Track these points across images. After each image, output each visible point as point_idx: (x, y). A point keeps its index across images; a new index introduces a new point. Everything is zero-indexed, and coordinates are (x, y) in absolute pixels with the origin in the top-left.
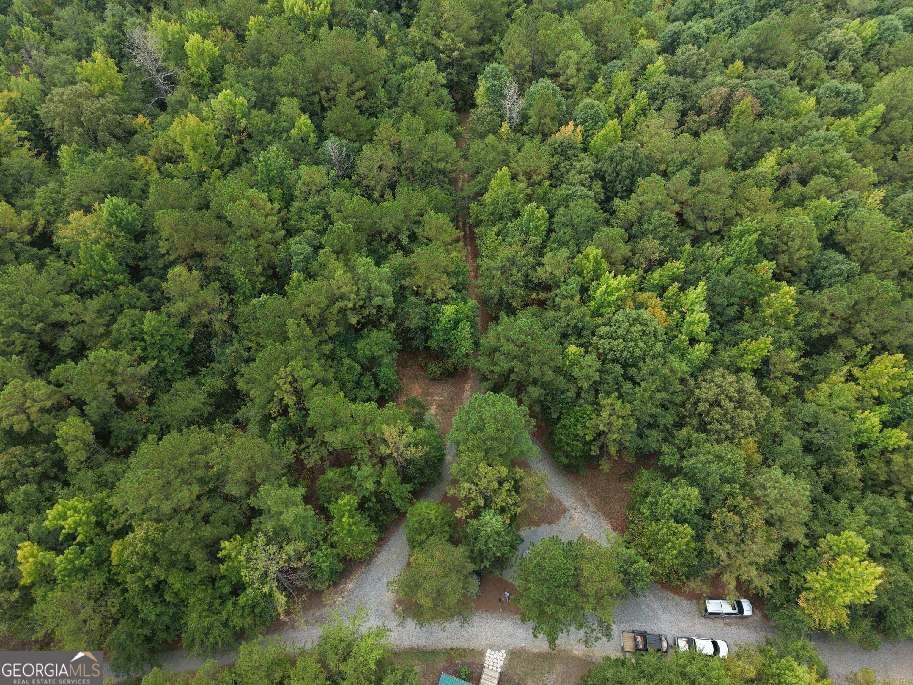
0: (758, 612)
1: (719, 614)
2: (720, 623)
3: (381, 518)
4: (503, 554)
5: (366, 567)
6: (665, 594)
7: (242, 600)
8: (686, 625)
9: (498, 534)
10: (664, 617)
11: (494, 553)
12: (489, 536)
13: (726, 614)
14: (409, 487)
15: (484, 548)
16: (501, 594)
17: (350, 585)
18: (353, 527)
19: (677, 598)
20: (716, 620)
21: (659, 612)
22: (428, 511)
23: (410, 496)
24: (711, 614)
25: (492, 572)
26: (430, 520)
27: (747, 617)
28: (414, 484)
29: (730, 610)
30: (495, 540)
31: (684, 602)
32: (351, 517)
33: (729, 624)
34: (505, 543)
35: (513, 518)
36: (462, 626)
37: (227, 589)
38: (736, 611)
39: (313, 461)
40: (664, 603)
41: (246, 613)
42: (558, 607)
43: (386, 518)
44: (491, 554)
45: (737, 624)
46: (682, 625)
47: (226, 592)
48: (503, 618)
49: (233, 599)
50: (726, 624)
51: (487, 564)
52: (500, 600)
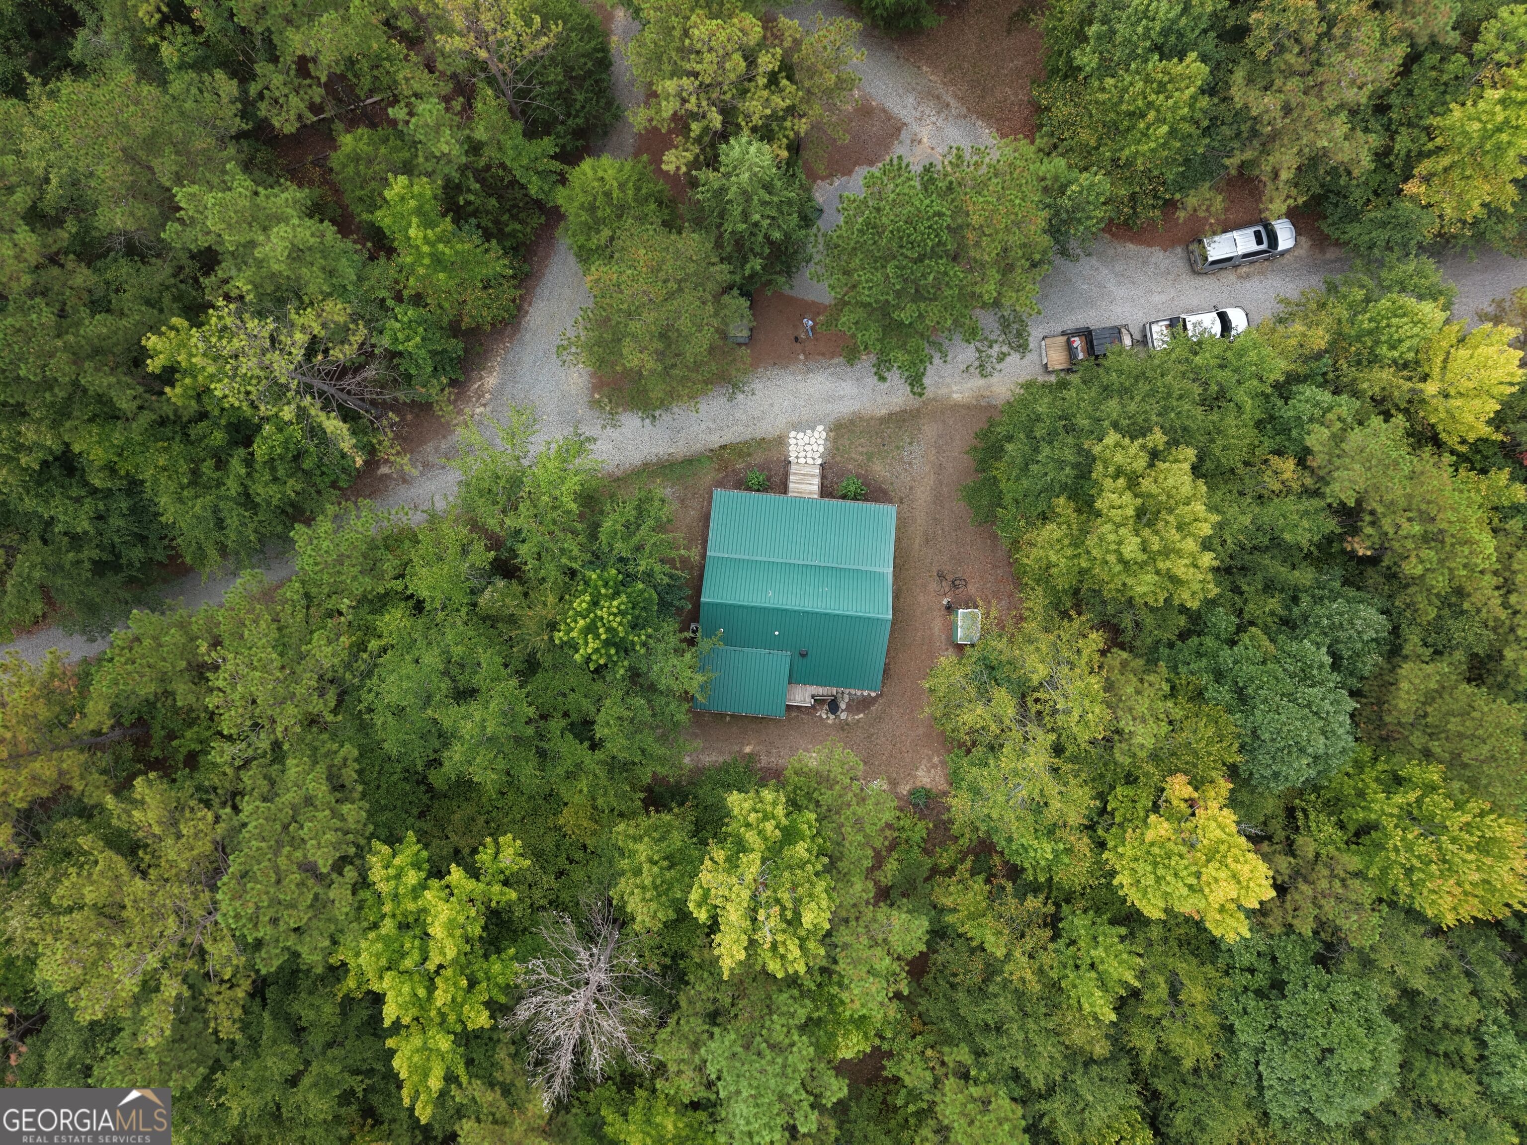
0: (1303, 239)
1: (1230, 259)
2: (1230, 277)
3: (508, 229)
4: (787, 236)
5: (511, 337)
6: (1120, 250)
7: (260, 449)
8: (1163, 298)
9: (768, 187)
10: (1120, 292)
11: (767, 237)
12: (748, 199)
13: (1245, 256)
14: (547, 144)
15: (742, 227)
16: (795, 327)
17: (491, 381)
18: (441, 246)
19: (1144, 251)
20: (1223, 274)
21: (1111, 286)
22: (600, 173)
23: (556, 165)
24: (1214, 262)
25: (769, 282)
26: (608, 194)
27: (1283, 254)
28: (558, 137)
29: (1253, 247)
30: (764, 203)
31: (1159, 256)
32: (427, 223)
33: (1248, 276)
34: (785, 209)
35: (795, 147)
36: (730, 400)
37: (219, 437)
38: (1264, 247)
39: (293, 117)
40: (1119, 268)
41: (281, 473)
42: (923, 305)
43: (518, 227)
44: (760, 238)
45: (1262, 273)
46: (1157, 298)
47: (218, 443)
48: (809, 371)
49: (242, 452)
50: (1240, 277)
51: (756, 264)
52: (796, 339)
